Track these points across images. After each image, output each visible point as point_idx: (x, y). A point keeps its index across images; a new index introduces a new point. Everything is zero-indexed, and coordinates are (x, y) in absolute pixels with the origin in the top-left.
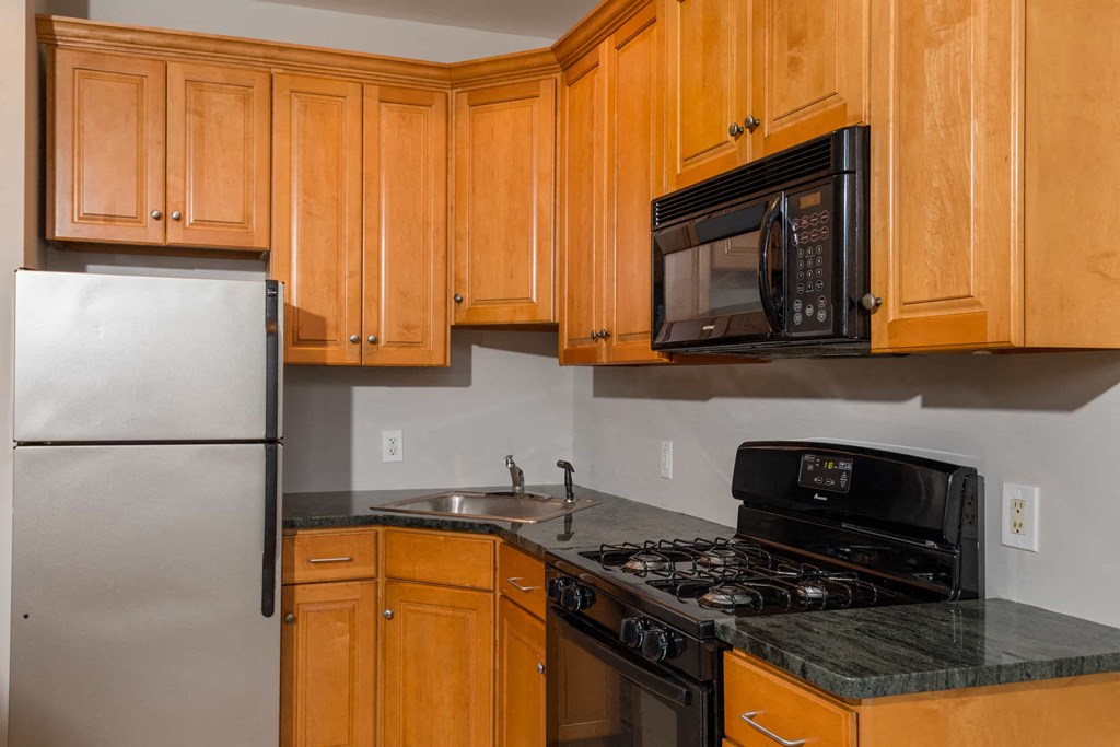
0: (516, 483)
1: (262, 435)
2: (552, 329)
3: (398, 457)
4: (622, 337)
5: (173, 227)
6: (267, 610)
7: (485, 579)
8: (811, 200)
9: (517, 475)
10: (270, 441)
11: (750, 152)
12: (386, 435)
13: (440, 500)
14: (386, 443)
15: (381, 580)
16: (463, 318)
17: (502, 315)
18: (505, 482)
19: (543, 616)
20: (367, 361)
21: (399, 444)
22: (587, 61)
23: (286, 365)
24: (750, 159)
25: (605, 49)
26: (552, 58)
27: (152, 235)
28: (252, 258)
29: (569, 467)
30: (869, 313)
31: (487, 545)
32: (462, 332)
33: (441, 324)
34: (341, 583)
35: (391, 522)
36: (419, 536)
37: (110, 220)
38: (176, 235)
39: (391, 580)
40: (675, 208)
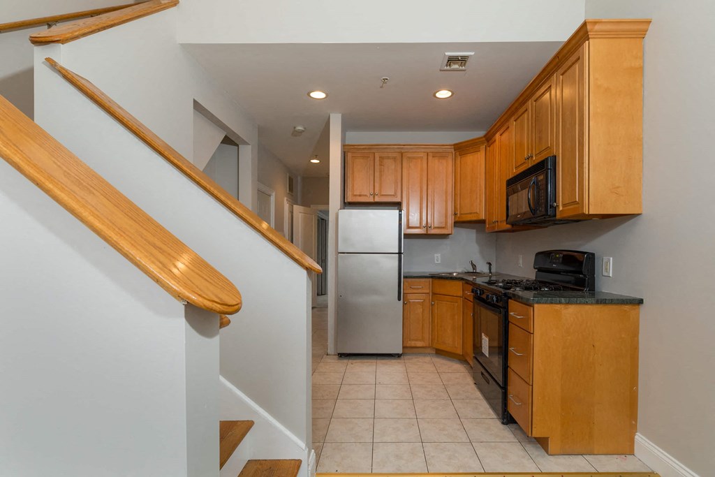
0: (474, 269)
1: (397, 252)
2: (483, 222)
3: (439, 262)
4: (501, 222)
5: (376, 197)
6: (399, 299)
7: (460, 293)
8: (541, 177)
9: (474, 266)
10: (400, 253)
11: (530, 164)
12: (436, 255)
13: (451, 273)
14: (436, 258)
15: (431, 294)
16: (457, 219)
17: (469, 218)
18: (471, 270)
19: (472, 300)
20: (429, 233)
21: (440, 258)
22: (493, 140)
23: (404, 234)
24: (530, 166)
25: (497, 136)
26: (484, 139)
27: (371, 200)
28: (398, 205)
29: (490, 264)
30: (555, 208)
31: (460, 283)
32: (458, 224)
33: (450, 221)
34: (420, 294)
35: (434, 277)
36: (442, 282)
37: (360, 195)
38: (377, 199)
39: (434, 294)
40: (511, 182)
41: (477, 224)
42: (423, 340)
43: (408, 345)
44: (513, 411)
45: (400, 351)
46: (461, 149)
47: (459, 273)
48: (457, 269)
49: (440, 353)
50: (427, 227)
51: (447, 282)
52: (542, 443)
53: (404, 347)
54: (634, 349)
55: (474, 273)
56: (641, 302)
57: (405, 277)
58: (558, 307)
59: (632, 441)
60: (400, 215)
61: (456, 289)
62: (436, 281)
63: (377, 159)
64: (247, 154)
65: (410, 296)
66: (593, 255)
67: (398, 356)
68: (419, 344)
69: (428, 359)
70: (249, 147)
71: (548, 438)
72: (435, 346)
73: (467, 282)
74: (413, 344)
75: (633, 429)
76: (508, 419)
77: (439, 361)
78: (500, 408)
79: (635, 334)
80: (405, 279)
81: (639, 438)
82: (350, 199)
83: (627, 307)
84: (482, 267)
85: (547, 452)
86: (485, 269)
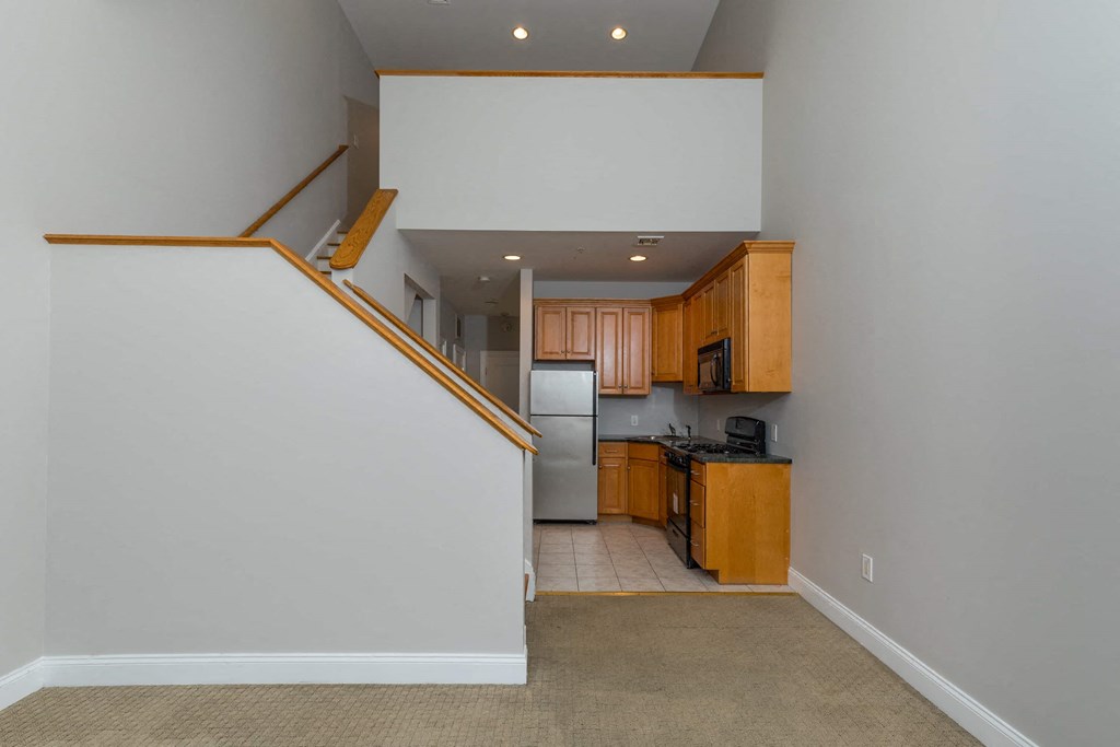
0: (672, 432)
1: (592, 414)
2: (681, 382)
3: (636, 425)
4: (695, 386)
5: (568, 354)
6: (594, 464)
7: (656, 458)
8: (721, 354)
9: (672, 428)
10: (594, 416)
11: (714, 339)
12: (633, 417)
13: (649, 437)
14: (633, 420)
15: (627, 458)
16: (655, 379)
17: (668, 379)
18: (669, 433)
19: (666, 464)
20: (625, 393)
21: (637, 420)
23: (599, 395)
27: (562, 357)
28: (591, 364)
29: (689, 428)
30: (730, 383)
31: (656, 447)
32: (655, 383)
33: (647, 381)
34: (615, 460)
35: (631, 441)
36: (638, 445)
37: (551, 353)
38: (569, 357)
39: (630, 458)
40: (701, 351)
41: (677, 385)
42: (618, 506)
43: (604, 512)
44: (696, 557)
45: (595, 518)
46: (659, 305)
47: (657, 437)
48: (655, 431)
49: (637, 520)
50: (623, 387)
51: (643, 446)
52: (713, 575)
53: (599, 514)
54: (787, 499)
55: (673, 438)
56: (790, 462)
57: (600, 441)
58: (725, 465)
59: (786, 573)
60: (595, 377)
61: (652, 453)
62: (632, 445)
63: (569, 314)
64: (432, 309)
65: (604, 461)
66: (763, 423)
67: (594, 522)
68: (615, 511)
69: (624, 526)
70: (434, 302)
71: (718, 571)
72: (631, 513)
73: (664, 447)
74: (608, 511)
75: (786, 564)
76: (692, 565)
77: (637, 528)
78: (685, 556)
79: (787, 487)
80: (599, 443)
81: (792, 571)
82: (540, 356)
83: (780, 466)
84: (681, 431)
85: (717, 581)
86: (686, 434)
